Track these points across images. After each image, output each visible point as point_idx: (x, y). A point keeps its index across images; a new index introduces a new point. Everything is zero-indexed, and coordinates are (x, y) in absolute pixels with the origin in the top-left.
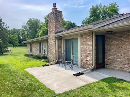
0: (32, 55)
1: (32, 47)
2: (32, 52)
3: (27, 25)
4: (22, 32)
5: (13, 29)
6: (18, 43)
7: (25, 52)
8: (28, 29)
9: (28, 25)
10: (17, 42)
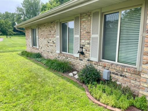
0: (39, 56)
1: (37, 37)
2: (38, 47)
3: (23, 7)
4: (17, 17)
5: (6, 13)
6: (13, 31)
7: (23, 44)
8: (25, 12)
9: (25, 7)
10: (11, 30)
